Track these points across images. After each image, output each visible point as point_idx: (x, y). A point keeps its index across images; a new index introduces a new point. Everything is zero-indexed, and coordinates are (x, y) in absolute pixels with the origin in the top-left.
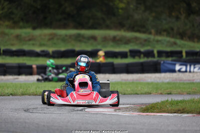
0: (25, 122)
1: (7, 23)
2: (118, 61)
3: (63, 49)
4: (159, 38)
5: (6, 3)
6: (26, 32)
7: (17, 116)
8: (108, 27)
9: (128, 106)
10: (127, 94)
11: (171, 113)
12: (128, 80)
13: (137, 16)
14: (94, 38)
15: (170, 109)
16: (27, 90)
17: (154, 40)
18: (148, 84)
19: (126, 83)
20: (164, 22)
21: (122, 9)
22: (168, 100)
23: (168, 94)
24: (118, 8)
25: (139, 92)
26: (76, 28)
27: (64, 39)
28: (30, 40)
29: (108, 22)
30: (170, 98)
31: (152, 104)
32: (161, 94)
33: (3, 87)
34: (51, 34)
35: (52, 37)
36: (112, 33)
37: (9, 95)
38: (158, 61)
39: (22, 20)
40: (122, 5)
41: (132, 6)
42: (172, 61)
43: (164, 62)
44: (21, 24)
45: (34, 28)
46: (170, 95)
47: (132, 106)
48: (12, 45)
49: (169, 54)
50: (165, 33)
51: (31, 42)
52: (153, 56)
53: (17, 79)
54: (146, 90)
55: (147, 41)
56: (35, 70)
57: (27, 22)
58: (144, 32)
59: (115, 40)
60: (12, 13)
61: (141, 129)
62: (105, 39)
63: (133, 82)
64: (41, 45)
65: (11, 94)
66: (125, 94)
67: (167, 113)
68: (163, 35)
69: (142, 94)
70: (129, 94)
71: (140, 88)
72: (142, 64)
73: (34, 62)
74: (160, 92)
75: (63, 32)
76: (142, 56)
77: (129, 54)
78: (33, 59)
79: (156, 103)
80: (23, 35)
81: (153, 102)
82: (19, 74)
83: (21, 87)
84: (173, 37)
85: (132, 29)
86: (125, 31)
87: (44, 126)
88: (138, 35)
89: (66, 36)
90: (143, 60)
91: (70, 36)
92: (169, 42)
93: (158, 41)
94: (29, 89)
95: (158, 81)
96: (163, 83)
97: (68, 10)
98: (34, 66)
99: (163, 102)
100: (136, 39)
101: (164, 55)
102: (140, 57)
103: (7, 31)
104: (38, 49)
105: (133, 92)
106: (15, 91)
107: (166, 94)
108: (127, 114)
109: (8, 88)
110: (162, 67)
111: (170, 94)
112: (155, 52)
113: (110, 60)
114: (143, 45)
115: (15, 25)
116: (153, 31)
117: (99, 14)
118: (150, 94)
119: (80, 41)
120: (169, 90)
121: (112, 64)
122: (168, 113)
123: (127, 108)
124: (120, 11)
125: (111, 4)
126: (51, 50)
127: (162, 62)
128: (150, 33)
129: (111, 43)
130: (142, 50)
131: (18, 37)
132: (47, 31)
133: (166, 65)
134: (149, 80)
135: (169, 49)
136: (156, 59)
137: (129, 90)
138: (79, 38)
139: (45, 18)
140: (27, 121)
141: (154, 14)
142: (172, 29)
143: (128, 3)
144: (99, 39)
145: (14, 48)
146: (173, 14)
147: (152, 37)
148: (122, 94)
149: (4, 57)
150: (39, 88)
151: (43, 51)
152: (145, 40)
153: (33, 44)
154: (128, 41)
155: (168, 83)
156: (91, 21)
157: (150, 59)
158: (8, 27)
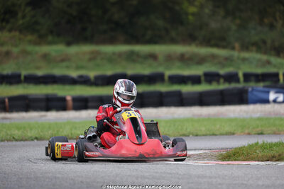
0: (55, 178)
1: (30, 37)
2: (187, 89)
3: (109, 73)
4: (246, 55)
5: (29, 9)
6: (57, 49)
7: (44, 168)
8: (173, 41)
9: (201, 152)
10: (200, 136)
11: (263, 161)
12: (201, 115)
13: (214, 25)
14: (153, 57)
15: (260, 155)
16: (58, 131)
17: (238, 58)
18: (231, 120)
19: (199, 120)
20: (253, 32)
21: (193, 14)
22: (258, 143)
23: (259, 134)
24: (187, 14)
25: (218, 133)
26: (127, 42)
27: (111, 59)
28: (63, 60)
29: (173, 34)
30: (261, 140)
31: (236, 148)
32: (249, 134)
33: (25, 128)
34: (92, 52)
35: (94, 57)
36: (179, 49)
37: (32, 140)
38: (244, 88)
39: (51, 32)
40: (192, 9)
41: (207, 11)
42: (264, 87)
43: (253, 90)
44: (50, 38)
45: (69, 44)
46: (260, 136)
47: (207, 151)
48: (38, 68)
49: (260, 78)
50: (254, 48)
51: (64, 64)
52: (238, 81)
53: (45, 116)
54: (227, 129)
55: (228, 60)
56: (70, 103)
57: (59, 35)
58: (224, 47)
59: (183, 59)
60: (36, 23)
61: (220, 184)
62: (169, 58)
63: (209, 119)
64: (78, 68)
65: (37, 138)
66: (197, 135)
67: (256, 161)
68: (252, 51)
69: (221, 134)
70: (204, 135)
71: (218, 126)
72: (222, 93)
73: (69, 92)
74: (246, 131)
75: (108, 49)
76: (222, 80)
77: (203, 78)
78: (68, 87)
79: (241, 148)
80: (53, 54)
81: (237, 146)
82: (48, 109)
83: (50, 128)
84: (265, 53)
85: (208, 42)
86: (197, 45)
87: (82, 182)
88: (215, 51)
89: (114, 54)
90: (223, 86)
91: (120, 55)
92: (259, 60)
93: (244, 60)
94: (61, 130)
95: (245, 115)
96: (251, 119)
97: (116, 17)
98: (69, 98)
99: (251, 146)
100: (213, 57)
101: (253, 78)
102: (218, 82)
103: (30, 48)
104: (74, 74)
105: (208, 132)
106: (41, 134)
107: (255, 134)
108: (200, 163)
109: (31, 129)
110: (250, 96)
111: (261, 134)
112: (241, 75)
113: (176, 88)
114: (223, 66)
115: (42, 39)
116: (237, 45)
117: (160, 23)
118: (233, 134)
119: (134, 61)
120: (260, 128)
121: (179, 94)
122: (258, 161)
123: (200, 155)
124: (191, 17)
125: (177, 8)
126: (92, 74)
127: (250, 89)
128: (233, 48)
129: (178, 64)
130: (222, 72)
131: (45, 57)
132: (87, 48)
133: (255, 93)
134: (232, 115)
135: (259, 71)
136: (241, 85)
137: (203, 129)
138: (132, 57)
139: (84, 29)
140: (58, 175)
141: (238, 21)
142: (264, 42)
143: (202, 7)
144: (161, 58)
145: (40, 73)
146: (266, 21)
147: (235, 54)
148: (193, 135)
149: (26, 85)
150: (76, 128)
151: (81, 77)
152: (226, 59)
153: (68, 67)
154: (201, 61)
155: (259, 119)
156: (149, 33)
157: (233, 85)
158: (30, 42)
